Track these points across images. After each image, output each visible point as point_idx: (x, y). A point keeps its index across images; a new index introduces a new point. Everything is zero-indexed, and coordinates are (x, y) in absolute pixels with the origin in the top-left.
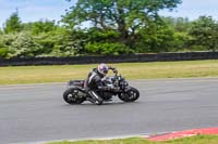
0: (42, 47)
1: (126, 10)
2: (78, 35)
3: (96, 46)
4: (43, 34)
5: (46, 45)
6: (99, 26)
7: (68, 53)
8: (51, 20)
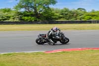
0: (6, 18)
1: (37, 5)
2: (20, 14)
3: (26, 18)
4: (6, 13)
5: (7, 17)
6: (27, 10)
7: (15, 20)
8: (9, 8)
